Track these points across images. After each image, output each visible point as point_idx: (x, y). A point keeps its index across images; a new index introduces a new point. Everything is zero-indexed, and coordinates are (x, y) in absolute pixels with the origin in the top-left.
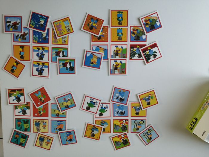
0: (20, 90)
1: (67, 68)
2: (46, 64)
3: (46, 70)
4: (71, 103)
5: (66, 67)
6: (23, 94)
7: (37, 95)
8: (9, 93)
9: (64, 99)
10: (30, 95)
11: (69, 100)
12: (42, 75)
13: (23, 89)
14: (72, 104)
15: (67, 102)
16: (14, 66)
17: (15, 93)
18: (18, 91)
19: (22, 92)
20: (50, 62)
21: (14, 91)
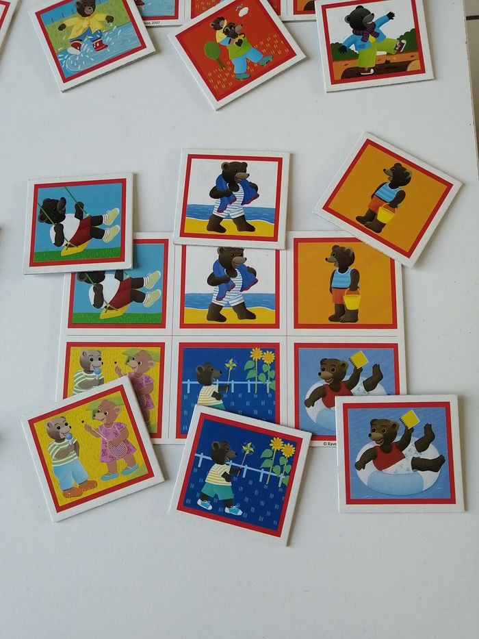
0: (353, 75)
1: (79, 215)
2: (202, 225)
3: (201, 196)
4: (62, 27)
5: (86, 216)
6: (337, 52)
7: (255, 57)
8: (416, 54)
9: (100, 46)
10: (293, 54)
11: (76, 46)
12: (225, 166)
13: (334, 82)
14: (58, 24)
15: (88, 32)
16: (393, 205)
17: (379, 58)
18: (363, 70)
19: (341, 66)
20: (174, 237)
21: (387, 69)
